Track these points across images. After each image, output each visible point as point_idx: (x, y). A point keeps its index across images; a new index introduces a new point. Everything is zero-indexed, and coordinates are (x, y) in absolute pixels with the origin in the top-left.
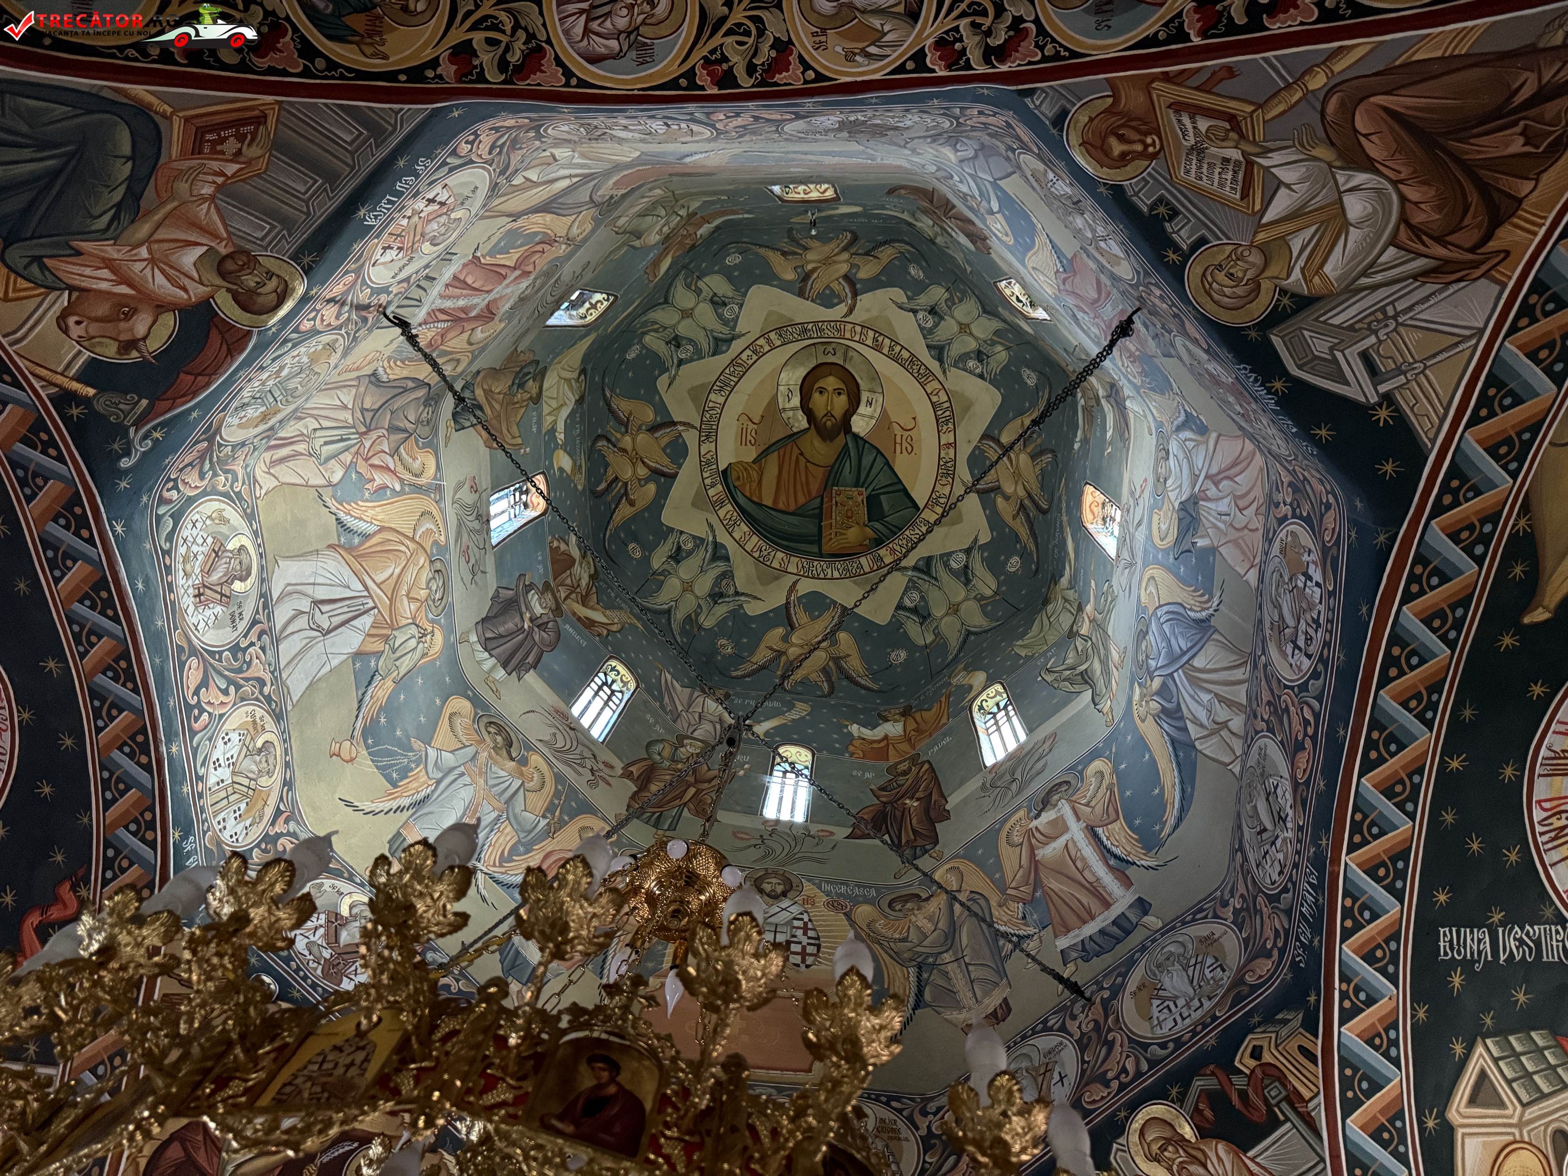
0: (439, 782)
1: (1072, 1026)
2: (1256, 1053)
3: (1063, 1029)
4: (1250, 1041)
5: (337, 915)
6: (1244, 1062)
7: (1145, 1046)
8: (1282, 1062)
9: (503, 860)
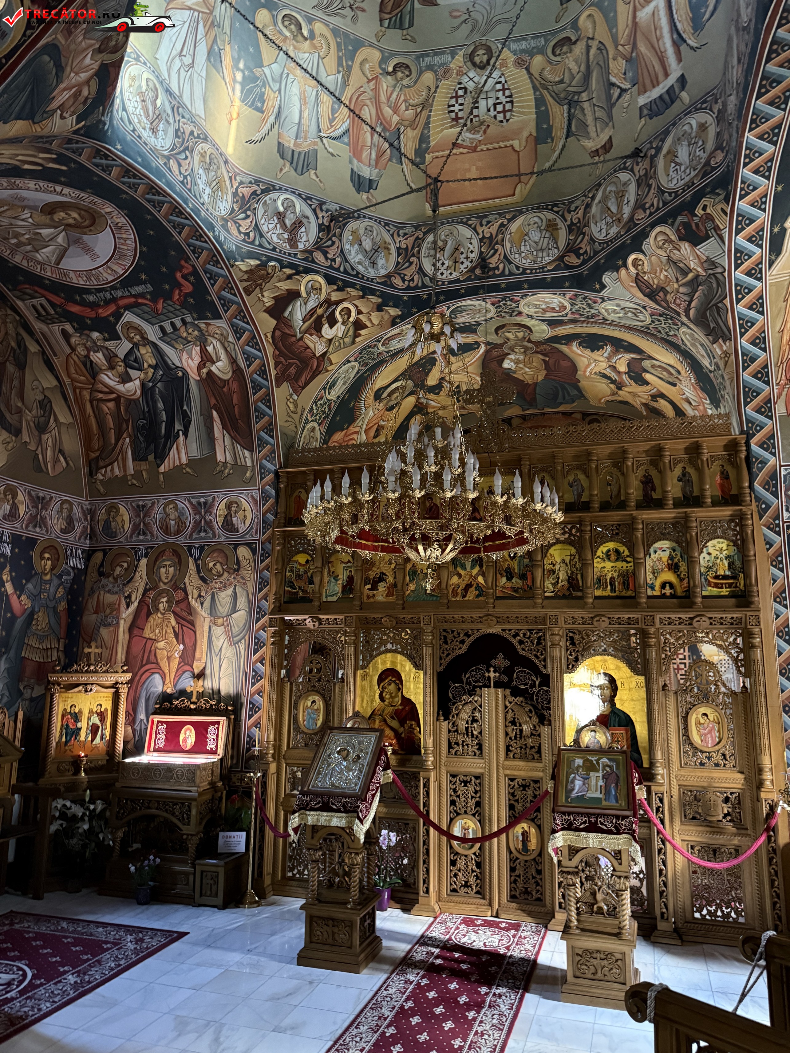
0: (280, 91)
1: (636, 169)
2: (704, 208)
3: (632, 170)
4: (704, 201)
5: (279, 213)
6: (699, 212)
7: (663, 192)
8: (714, 214)
9: (331, 121)
